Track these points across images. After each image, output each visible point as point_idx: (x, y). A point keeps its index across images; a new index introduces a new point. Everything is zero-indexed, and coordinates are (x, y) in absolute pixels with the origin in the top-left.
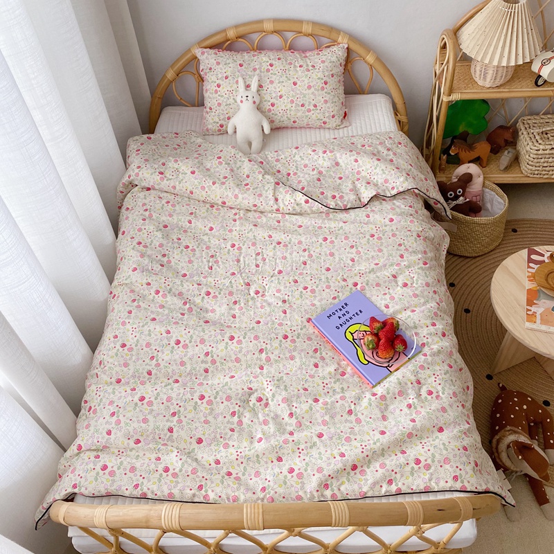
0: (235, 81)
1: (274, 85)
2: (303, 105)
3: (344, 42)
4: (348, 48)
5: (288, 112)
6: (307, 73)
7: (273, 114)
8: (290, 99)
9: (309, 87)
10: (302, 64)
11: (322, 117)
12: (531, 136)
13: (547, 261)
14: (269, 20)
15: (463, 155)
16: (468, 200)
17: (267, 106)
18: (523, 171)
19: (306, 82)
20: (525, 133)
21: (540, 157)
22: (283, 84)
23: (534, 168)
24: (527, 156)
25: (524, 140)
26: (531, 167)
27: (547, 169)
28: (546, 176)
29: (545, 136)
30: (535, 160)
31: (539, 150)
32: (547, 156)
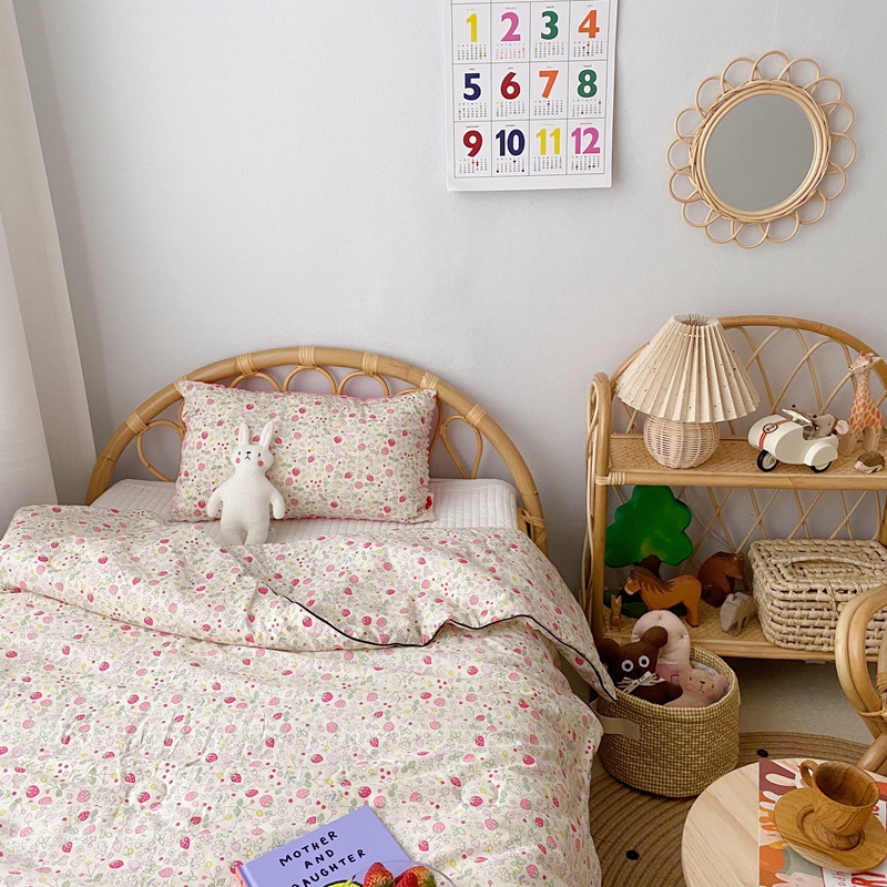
0: (234, 429)
1: (302, 440)
2: (348, 476)
3: (430, 388)
4: (437, 397)
5: (322, 484)
6: (359, 425)
7: (295, 488)
8: (328, 463)
9: (362, 447)
10: (355, 412)
11: (382, 499)
12: (773, 568)
13: (799, 786)
14: (309, 347)
15: (649, 596)
16: (662, 680)
17: (285, 473)
18: (768, 636)
19: (357, 438)
20: (761, 564)
21: (792, 605)
22: (317, 439)
23: (785, 629)
24: (769, 606)
25: (760, 577)
26: (778, 627)
27: (809, 631)
28: (810, 647)
29: (799, 571)
30: (784, 612)
31: (788, 592)
32: (805, 605)
